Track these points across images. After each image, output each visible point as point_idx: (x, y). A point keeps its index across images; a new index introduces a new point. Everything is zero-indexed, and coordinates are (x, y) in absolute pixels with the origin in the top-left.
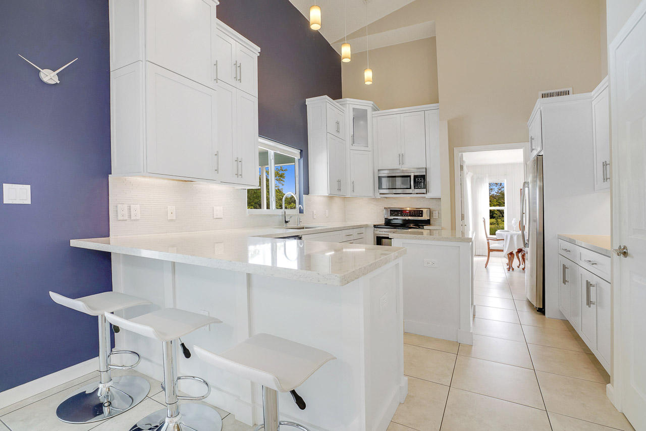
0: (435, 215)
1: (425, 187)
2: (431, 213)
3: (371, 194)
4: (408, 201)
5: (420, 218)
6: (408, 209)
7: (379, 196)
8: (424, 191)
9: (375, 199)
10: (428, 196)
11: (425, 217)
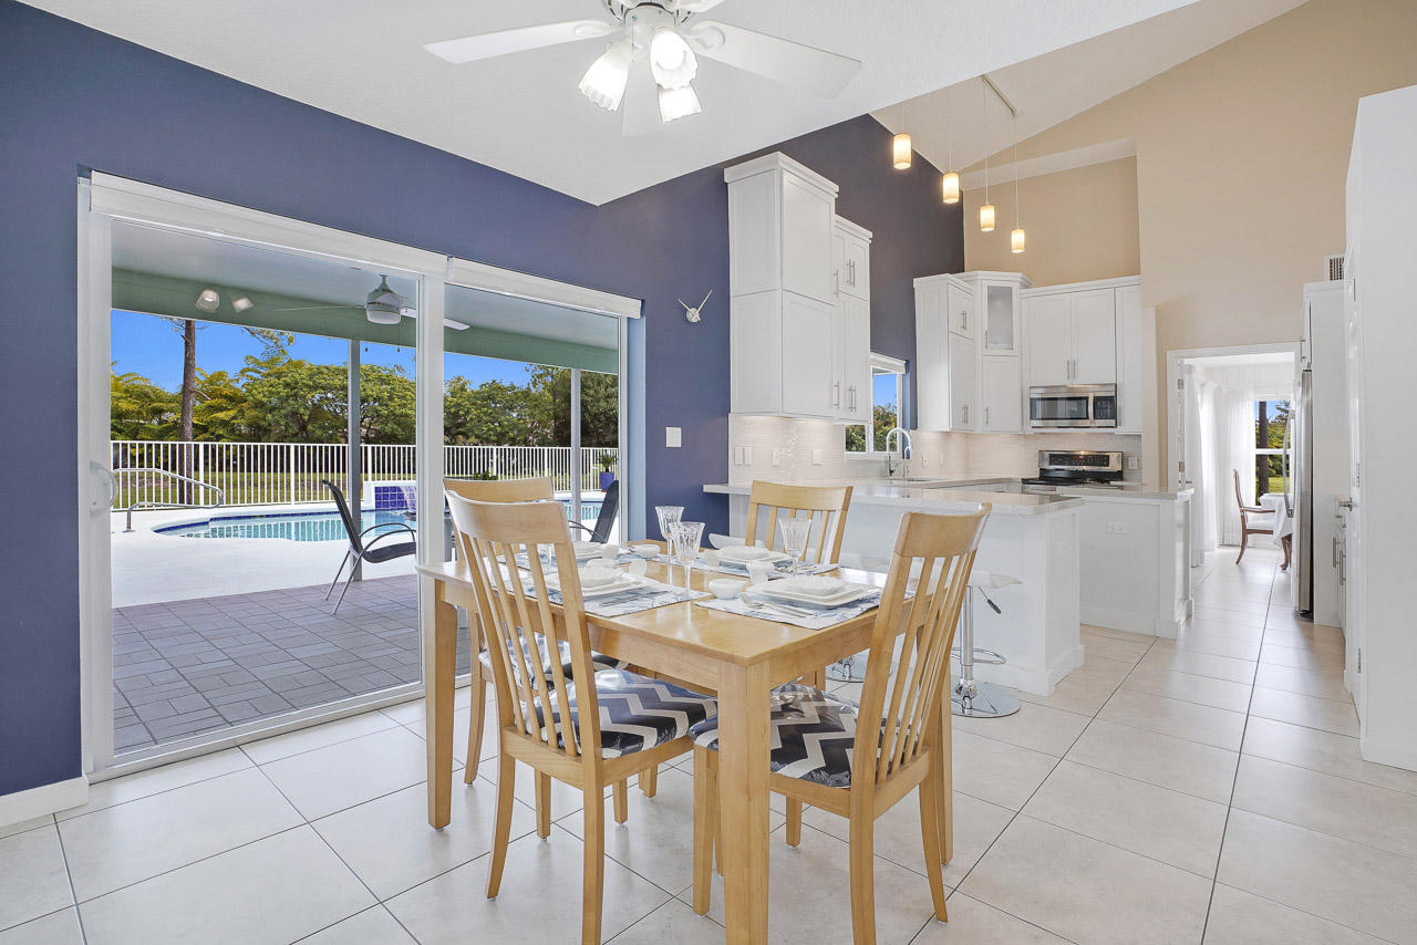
0: (1132, 464)
1: (1114, 416)
2: (1124, 459)
3: (1016, 428)
4: (1082, 440)
5: (1104, 469)
6: (1082, 453)
7: (1031, 432)
8: (1112, 422)
9: (1025, 436)
10: (1119, 431)
11: (1114, 466)
